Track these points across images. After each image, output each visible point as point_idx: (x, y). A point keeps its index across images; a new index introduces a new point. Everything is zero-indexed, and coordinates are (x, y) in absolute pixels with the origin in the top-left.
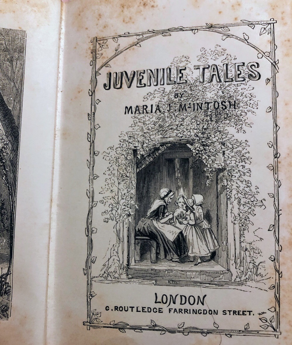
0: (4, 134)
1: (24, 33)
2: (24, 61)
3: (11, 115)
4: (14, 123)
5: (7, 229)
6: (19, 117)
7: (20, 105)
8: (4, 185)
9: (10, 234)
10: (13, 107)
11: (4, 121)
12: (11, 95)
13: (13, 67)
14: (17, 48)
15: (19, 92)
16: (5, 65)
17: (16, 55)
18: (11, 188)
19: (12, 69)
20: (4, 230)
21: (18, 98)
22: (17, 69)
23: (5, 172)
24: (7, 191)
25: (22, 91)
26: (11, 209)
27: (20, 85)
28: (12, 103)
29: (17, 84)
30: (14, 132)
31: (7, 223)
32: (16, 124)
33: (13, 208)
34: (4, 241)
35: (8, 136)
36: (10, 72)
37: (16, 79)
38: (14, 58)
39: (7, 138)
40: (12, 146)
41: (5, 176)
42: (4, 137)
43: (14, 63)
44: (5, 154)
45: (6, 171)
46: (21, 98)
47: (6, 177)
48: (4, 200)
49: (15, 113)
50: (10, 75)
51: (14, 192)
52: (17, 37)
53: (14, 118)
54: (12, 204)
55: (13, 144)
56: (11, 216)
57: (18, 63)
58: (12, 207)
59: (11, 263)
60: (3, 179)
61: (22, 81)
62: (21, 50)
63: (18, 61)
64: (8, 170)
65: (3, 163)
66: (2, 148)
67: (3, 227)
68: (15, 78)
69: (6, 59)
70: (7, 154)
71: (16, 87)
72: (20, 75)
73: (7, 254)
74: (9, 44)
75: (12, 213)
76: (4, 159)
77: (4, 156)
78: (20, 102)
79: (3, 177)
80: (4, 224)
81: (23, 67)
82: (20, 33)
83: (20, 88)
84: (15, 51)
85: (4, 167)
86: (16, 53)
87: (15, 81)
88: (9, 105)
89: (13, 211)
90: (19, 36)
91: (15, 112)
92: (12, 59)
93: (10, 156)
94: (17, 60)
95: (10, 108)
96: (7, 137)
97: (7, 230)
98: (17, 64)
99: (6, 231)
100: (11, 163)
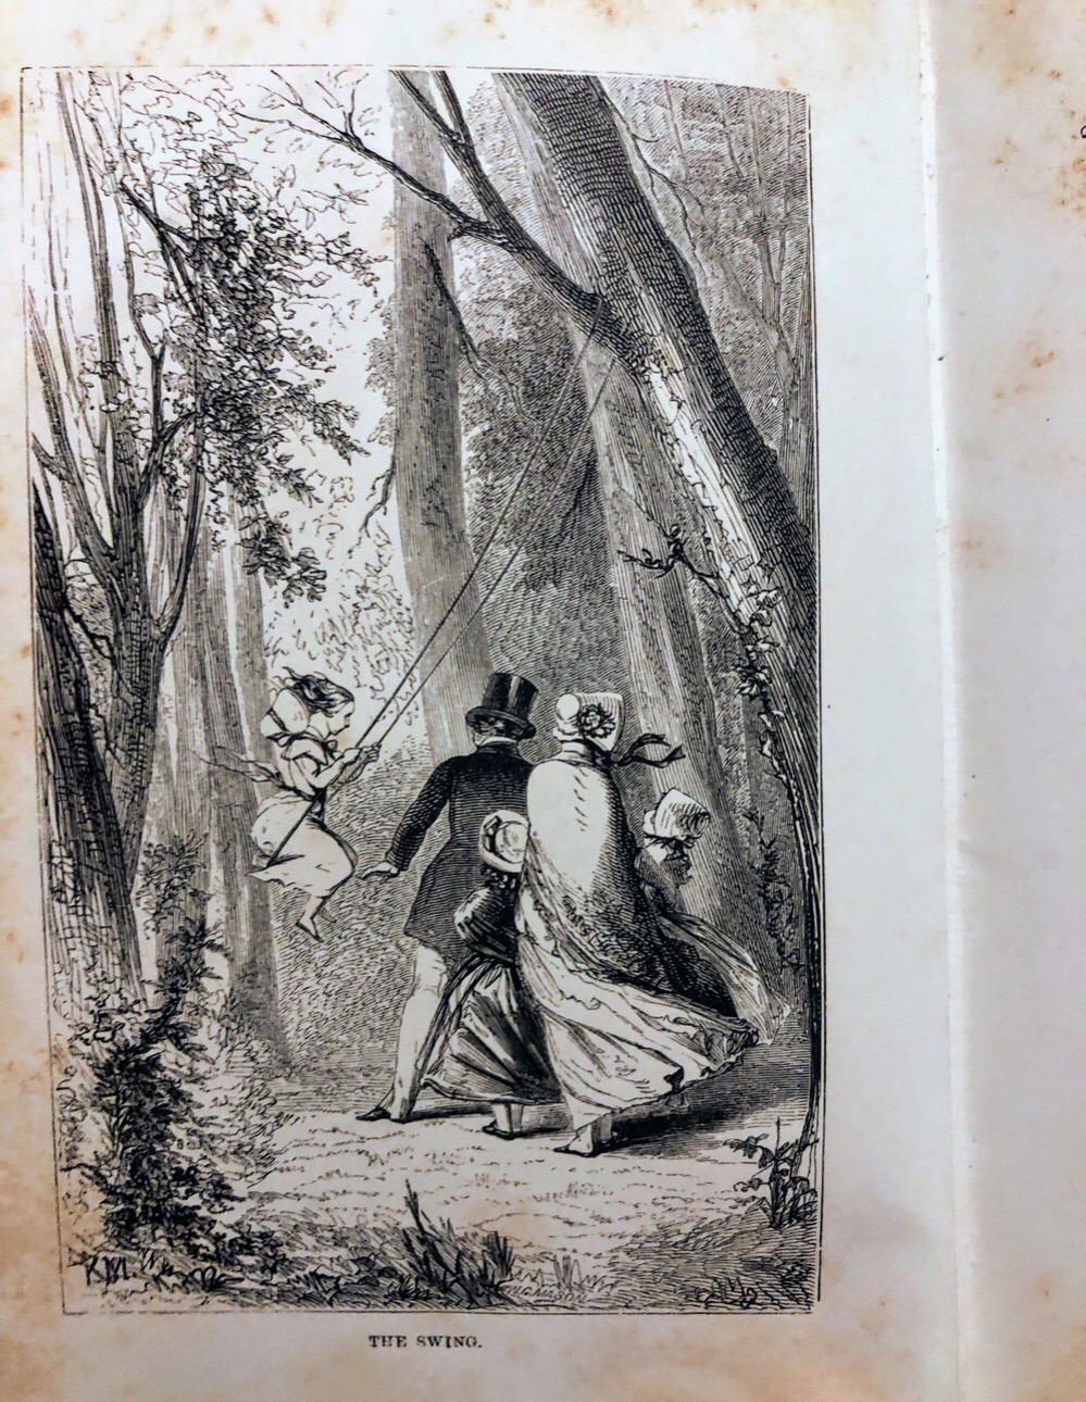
0: (756, 561)
1: (799, 106)
2: (810, 233)
3: (778, 477)
4: (793, 511)
5: (795, 961)
6: (810, 483)
7: (809, 429)
8: (767, 777)
9: (810, 981)
10: (784, 441)
11: (752, 501)
12: (772, 388)
13: (769, 259)
14: (777, 174)
15: (802, 373)
16: (737, 252)
17: (778, 206)
18: (799, 789)
19: (767, 270)
20: (783, 966)
21: (800, 398)
22: (788, 269)
23: (769, 724)
24: (782, 802)
25: (811, 367)
26: (804, 878)
27: (803, 342)
28: (777, 423)
29: (792, 336)
30: (793, 549)
31: (794, 938)
32: (801, 512)
33: (811, 872)
34: (786, 1014)
35: (772, 569)
36: (759, 283)
37: (784, 314)
38: (772, 222)
39: (769, 577)
40: (792, 610)
41: (769, 742)
42: (757, 573)
43: (774, 243)
44: (766, 646)
45: (776, 720)
46: (811, 400)
47: (775, 742)
48: (772, 843)
49: (791, 466)
50: (760, 297)
51: (812, 807)
52: (775, 126)
53: (792, 488)
54: (808, 857)
55: (794, 600)
56: (808, 910)
57: (787, 244)
58: (806, 869)
59: (818, 1099)
60: (761, 752)
61: (809, 321)
62: (796, 183)
63: (788, 234)
64: (782, 714)
65: (762, 684)
66: (752, 620)
67: (776, 956)
68: (782, 309)
69: (741, 225)
70: (772, 644)
71: (788, 351)
72: (800, 297)
73: (798, 1063)
74: (746, 159)
75: (810, 896)
76: (763, 668)
77: (760, 653)
78: (808, 416)
79: (763, 743)
80: (780, 941)
81: (808, 258)
82: (784, 108)
83: (804, 352)
84: (772, 191)
85: (766, 702)
86: (775, 200)
87: (782, 323)
88: (768, 431)
89: (811, 885)
90: (782, 120)
91: (791, 461)
92: (765, 224)
93: (785, 655)
94: (783, 228)
95: (771, 445)
96: (769, 571)
97: (796, 967)
98: (783, 245)
99: (789, 971)
100: (791, 683)
